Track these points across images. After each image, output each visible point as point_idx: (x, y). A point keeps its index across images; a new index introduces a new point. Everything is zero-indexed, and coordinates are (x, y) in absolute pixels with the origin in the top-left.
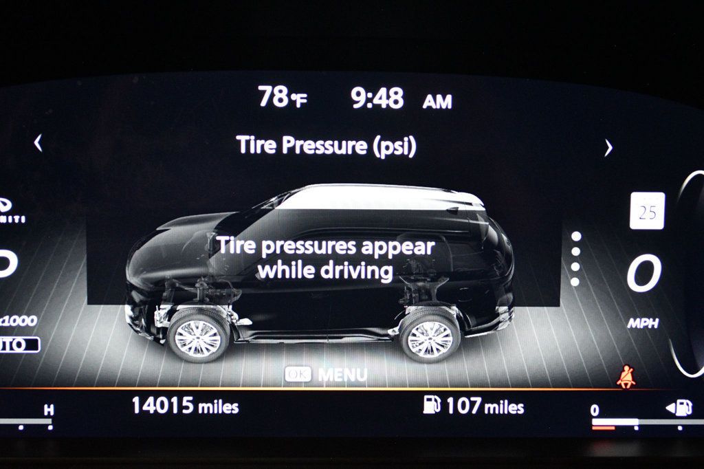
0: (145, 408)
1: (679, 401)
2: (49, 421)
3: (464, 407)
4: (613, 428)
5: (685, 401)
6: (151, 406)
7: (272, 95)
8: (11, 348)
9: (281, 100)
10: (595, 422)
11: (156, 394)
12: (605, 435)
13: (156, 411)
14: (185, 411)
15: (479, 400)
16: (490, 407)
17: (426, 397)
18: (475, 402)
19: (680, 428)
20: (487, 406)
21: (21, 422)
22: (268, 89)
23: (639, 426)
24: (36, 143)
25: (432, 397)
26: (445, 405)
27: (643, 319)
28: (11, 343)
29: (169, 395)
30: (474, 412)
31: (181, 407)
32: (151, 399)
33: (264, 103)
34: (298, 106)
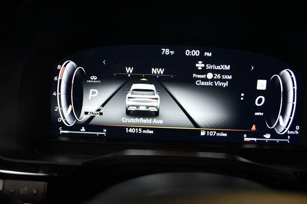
0: (129, 131)
1: (267, 134)
2: (105, 133)
3: (211, 134)
4: (249, 141)
5: (268, 134)
6: (131, 131)
7: (165, 51)
8: (96, 115)
9: (167, 53)
10: (245, 139)
11: (132, 128)
12: (247, 142)
13: (132, 132)
14: (139, 132)
15: (215, 132)
16: (218, 134)
17: (202, 131)
18: (214, 133)
19: (267, 141)
20: (217, 134)
21: (98, 133)
22: (164, 50)
23: (257, 140)
24: (104, 62)
25: (203, 131)
26: (206, 133)
27: (259, 113)
28: (96, 113)
29: (135, 128)
30: (214, 135)
31: (138, 131)
32: (131, 129)
33: (163, 54)
34: (172, 54)
